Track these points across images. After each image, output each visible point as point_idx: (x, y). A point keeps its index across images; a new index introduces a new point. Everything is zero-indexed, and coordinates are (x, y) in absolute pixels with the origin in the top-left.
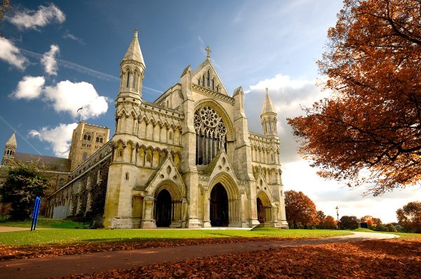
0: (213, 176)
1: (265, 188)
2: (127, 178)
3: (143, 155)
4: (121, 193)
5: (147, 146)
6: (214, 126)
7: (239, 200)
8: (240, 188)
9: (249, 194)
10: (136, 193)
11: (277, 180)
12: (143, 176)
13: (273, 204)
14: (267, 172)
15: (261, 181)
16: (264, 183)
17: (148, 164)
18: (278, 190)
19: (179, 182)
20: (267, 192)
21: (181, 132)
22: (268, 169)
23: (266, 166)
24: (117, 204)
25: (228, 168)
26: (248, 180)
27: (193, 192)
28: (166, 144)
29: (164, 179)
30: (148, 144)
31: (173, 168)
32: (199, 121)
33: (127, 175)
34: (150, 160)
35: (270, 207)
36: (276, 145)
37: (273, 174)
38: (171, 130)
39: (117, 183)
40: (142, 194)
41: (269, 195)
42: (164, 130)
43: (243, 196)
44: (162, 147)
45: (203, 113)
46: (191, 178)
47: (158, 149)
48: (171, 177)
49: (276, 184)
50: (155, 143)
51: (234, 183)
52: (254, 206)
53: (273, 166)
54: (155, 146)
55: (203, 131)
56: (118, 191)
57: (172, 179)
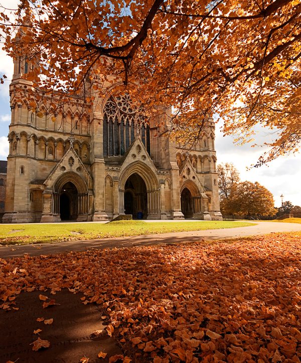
0: (125, 165)
1: (194, 177)
2: (22, 172)
3: (43, 147)
4: (16, 187)
5: (47, 137)
6: (133, 112)
7: (159, 191)
8: (159, 178)
9: (170, 185)
10: (35, 186)
11: (210, 168)
12: (44, 169)
13: (203, 195)
14: (199, 160)
15: (189, 169)
16: (192, 171)
17: (50, 157)
18: (210, 179)
19: (84, 173)
20: (196, 181)
21: (89, 121)
22: (200, 156)
23: (197, 154)
24: (13, 199)
25: (144, 156)
26: (170, 169)
27: (98, 184)
28: (71, 134)
29: (66, 171)
30: (48, 136)
31: (76, 160)
32: (114, 107)
33: (22, 168)
34: (52, 152)
35: (200, 197)
36: (209, 129)
37: (206, 161)
38: (76, 119)
39: (12, 177)
40: (42, 188)
41: (199, 185)
42: (68, 119)
43: (163, 186)
44: (65, 138)
45: (119, 98)
46: (96, 169)
47: (60, 140)
48: (74, 168)
49: (208, 172)
50: (57, 134)
51: (152, 173)
52: (177, 197)
53: (206, 153)
54: (56, 137)
55: (120, 119)
56: (13, 185)
57: (75, 171)
